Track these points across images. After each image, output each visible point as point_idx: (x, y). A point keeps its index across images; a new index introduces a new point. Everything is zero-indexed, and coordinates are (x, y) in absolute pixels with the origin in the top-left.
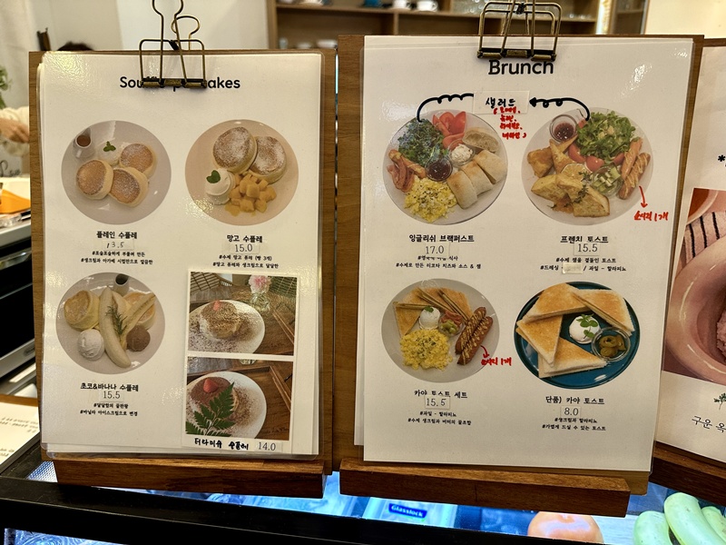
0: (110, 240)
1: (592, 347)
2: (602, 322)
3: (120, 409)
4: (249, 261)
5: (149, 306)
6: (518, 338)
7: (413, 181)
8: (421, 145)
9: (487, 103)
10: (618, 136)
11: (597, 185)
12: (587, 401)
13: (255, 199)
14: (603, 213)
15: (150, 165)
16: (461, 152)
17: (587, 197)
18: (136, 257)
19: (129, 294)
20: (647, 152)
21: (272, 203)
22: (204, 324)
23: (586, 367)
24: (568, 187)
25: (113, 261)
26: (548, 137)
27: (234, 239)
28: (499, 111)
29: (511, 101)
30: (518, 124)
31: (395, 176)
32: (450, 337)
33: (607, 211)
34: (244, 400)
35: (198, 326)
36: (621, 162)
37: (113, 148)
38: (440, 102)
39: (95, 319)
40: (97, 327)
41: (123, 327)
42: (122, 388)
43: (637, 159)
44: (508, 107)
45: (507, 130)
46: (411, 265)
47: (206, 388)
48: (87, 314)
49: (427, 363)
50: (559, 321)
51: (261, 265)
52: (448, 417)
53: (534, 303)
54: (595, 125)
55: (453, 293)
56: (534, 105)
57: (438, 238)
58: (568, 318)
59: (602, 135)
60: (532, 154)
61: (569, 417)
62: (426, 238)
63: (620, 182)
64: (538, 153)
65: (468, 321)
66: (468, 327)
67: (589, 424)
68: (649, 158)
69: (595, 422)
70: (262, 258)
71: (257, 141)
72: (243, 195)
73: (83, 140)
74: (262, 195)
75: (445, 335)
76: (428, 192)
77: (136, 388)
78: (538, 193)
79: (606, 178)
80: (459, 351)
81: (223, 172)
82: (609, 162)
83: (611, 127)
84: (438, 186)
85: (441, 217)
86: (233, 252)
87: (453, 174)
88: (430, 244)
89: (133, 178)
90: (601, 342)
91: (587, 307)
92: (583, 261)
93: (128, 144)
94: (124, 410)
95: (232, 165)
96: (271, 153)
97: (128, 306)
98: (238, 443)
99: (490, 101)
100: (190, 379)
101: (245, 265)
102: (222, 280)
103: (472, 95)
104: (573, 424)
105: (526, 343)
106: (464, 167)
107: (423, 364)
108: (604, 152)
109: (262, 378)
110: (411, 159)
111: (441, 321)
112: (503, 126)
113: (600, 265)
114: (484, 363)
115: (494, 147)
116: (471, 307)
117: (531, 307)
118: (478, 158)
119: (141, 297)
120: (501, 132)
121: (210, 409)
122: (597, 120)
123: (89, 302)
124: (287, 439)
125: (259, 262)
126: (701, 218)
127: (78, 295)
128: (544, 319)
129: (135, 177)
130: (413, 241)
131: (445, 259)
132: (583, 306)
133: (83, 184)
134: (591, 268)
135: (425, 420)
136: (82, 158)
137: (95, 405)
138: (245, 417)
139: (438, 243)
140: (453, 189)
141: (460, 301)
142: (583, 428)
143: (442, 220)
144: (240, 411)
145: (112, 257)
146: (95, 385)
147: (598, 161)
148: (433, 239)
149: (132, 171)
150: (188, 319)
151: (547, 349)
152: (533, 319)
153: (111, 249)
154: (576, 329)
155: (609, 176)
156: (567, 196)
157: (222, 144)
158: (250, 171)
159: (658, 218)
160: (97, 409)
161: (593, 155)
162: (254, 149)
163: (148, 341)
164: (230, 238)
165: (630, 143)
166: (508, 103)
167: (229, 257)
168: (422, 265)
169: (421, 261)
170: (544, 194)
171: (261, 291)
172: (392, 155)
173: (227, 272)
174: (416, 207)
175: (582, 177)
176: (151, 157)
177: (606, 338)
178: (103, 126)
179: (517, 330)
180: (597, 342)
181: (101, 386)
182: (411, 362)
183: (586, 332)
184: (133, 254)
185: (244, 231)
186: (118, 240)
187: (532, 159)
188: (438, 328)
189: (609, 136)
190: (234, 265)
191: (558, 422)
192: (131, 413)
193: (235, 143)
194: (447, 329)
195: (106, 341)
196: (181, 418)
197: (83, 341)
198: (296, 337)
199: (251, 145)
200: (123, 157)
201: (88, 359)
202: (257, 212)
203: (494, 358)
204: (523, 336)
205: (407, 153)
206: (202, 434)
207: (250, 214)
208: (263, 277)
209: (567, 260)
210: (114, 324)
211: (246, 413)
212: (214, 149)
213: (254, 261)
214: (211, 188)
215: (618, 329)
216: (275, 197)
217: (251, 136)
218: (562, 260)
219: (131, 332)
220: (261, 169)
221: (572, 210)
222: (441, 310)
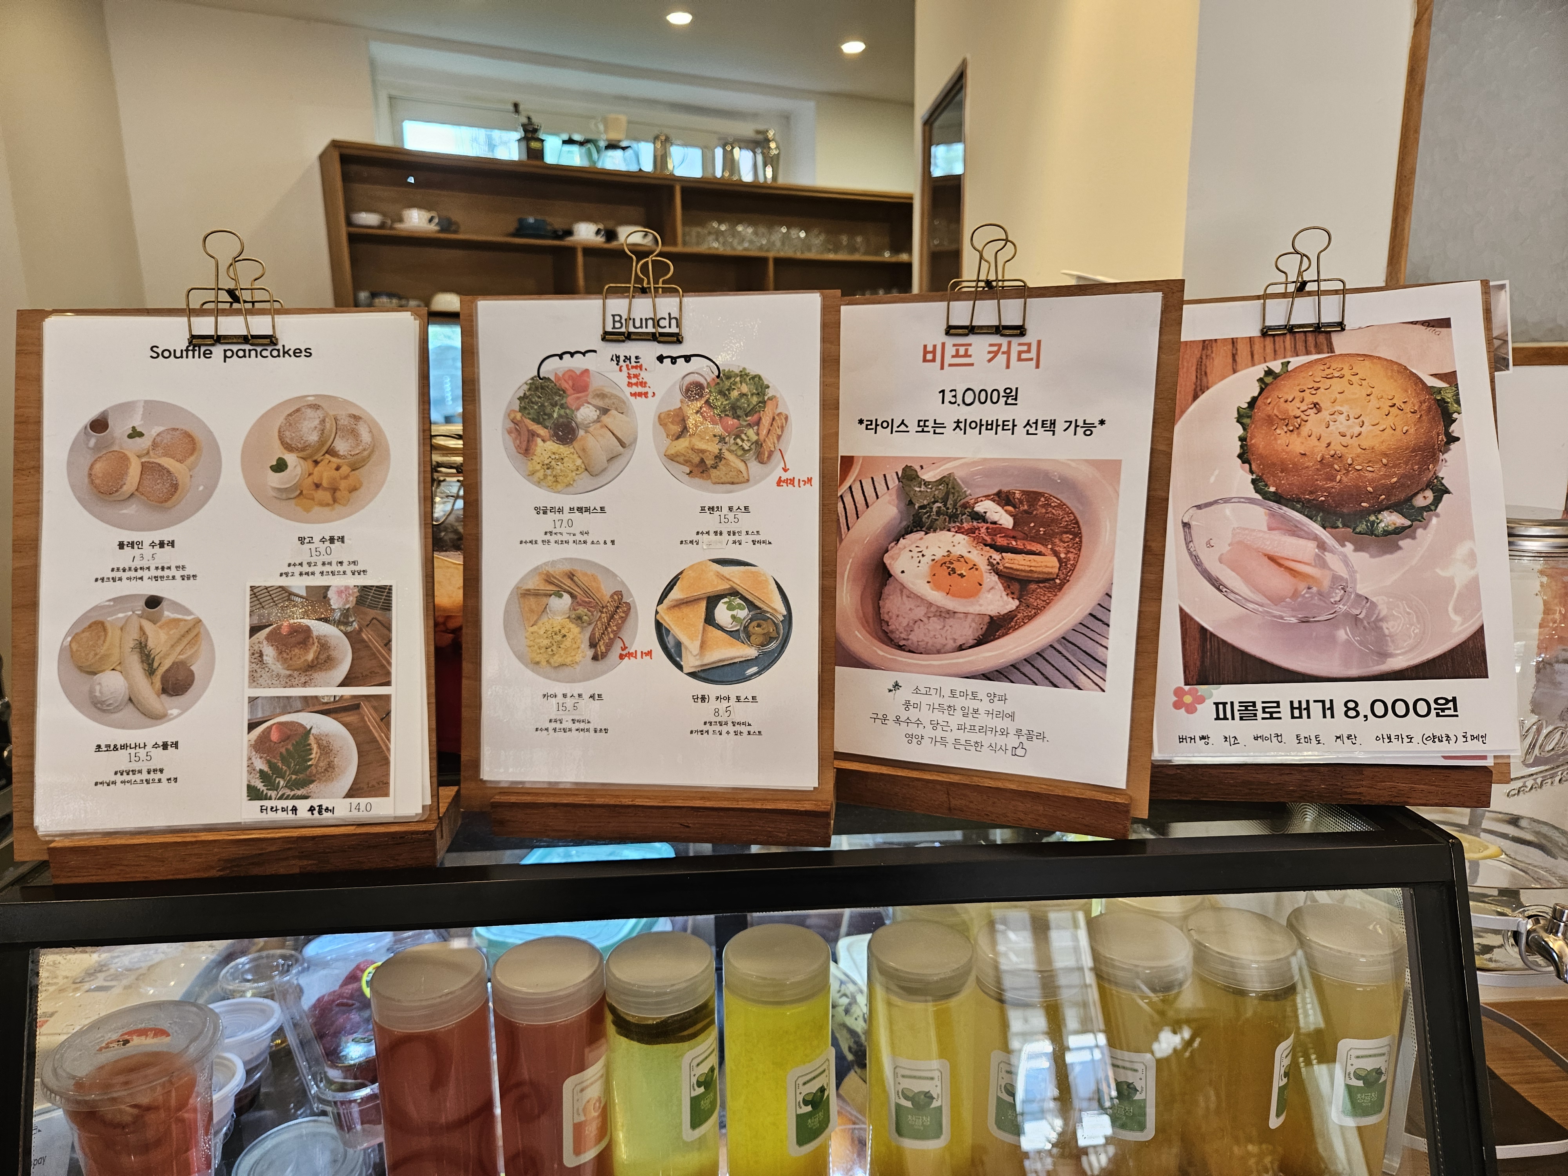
0: (136, 552)
1: (741, 634)
2: (751, 605)
3: (152, 776)
4: (327, 568)
5: (192, 634)
6: (659, 625)
7: (536, 445)
8: (543, 405)
9: (612, 359)
10: (752, 395)
11: (734, 448)
12: (738, 699)
13: (334, 490)
14: (743, 480)
15: (192, 454)
16: (586, 413)
17: (723, 462)
18: (173, 572)
19: (163, 620)
20: (785, 412)
21: (355, 494)
22: (269, 652)
23: (735, 658)
24: (703, 451)
25: (141, 578)
26: (679, 396)
27: (307, 540)
28: (624, 368)
29: (637, 358)
30: (646, 383)
31: (516, 439)
32: (582, 628)
33: (746, 477)
34: (326, 749)
35: (261, 655)
36: (758, 423)
37: (141, 435)
38: (561, 358)
39: (115, 658)
40: (118, 668)
41: (156, 665)
42: (156, 746)
43: (774, 419)
44: (633, 364)
45: (635, 389)
46: (536, 542)
47: (274, 736)
48: (102, 651)
49: (557, 660)
50: (704, 604)
51: (344, 573)
52: (582, 726)
53: (675, 584)
54: (727, 383)
55: (585, 574)
56: (662, 362)
57: (566, 510)
58: (712, 601)
59: (735, 394)
60: (662, 416)
61: (718, 719)
62: (552, 509)
63: (758, 444)
64: (668, 414)
65: (603, 607)
66: (604, 615)
67: (742, 728)
68: (786, 418)
69: (749, 725)
70: (345, 563)
71: (336, 419)
72: (317, 486)
73: (99, 425)
74: (343, 485)
75: (578, 626)
76: (553, 457)
77: (176, 745)
78: (672, 458)
79: (743, 440)
80: (593, 645)
81: (291, 459)
82: (745, 423)
83: (744, 385)
84: (564, 450)
85: (569, 485)
86: (306, 559)
87: (579, 437)
88: (558, 516)
89: (168, 472)
90: (750, 628)
91: (732, 588)
92: (725, 534)
93: (162, 429)
94: (158, 775)
95: (303, 449)
96: (354, 433)
97: (163, 636)
98: (320, 806)
99: (614, 358)
100: (252, 726)
101: (322, 573)
102: (292, 594)
103: (595, 351)
104: (724, 729)
105: (668, 631)
106: (591, 429)
107: (552, 661)
108: (739, 412)
109: (351, 718)
110: (533, 420)
111: (573, 609)
112: (630, 384)
113: (743, 538)
114: (622, 657)
115: (622, 408)
116: (606, 591)
117: (671, 589)
118: (606, 419)
119: (182, 623)
120: (628, 391)
121: (280, 765)
122: (728, 377)
123: (106, 635)
124: (387, 795)
125: (341, 569)
126: (850, 488)
127: (90, 626)
128: (687, 602)
129: (171, 469)
130: (538, 513)
131: (574, 535)
132: (728, 587)
133: (97, 481)
134: (734, 542)
135: (555, 730)
136: (97, 448)
137: (116, 773)
138: (329, 770)
139: (566, 516)
140: (581, 453)
141: (594, 584)
142: (736, 733)
143: (570, 489)
144: (321, 764)
145: (140, 573)
146: (115, 746)
147: (731, 422)
148: (560, 510)
149: (167, 462)
150: (247, 647)
151: (691, 639)
152: (674, 603)
153: (138, 563)
154: (722, 613)
155: (745, 438)
156: (702, 461)
157: (290, 425)
158: (327, 456)
159: (802, 483)
160: (119, 778)
161: (726, 415)
162: (331, 428)
163: (193, 681)
164: (301, 540)
165: (765, 402)
166: (633, 359)
167: (301, 564)
168: (549, 541)
169: (548, 537)
170: (678, 459)
171: (345, 604)
172: (512, 416)
173: (298, 584)
174: (540, 474)
175: (717, 439)
176: (195, 444)
177: (755, 623)
178: (125, 408)
179: (658, 617)
180: (746, 627)
181: (124, 747)
182: (537, 660)
183: (733, 617)
184: (169, 568)
185: (318, 531)
186: (147, 551)
187: (662, 420)
188: (569, 617)
189: (743, 395)
190: (307, 574)
191: (708, 727)
192: (169, 779)
193: (306, 423)
194: (579, 618)
195: (131, 687)
196: (241, 779)
197: (98, 688)
198: (393, 661)
199: (328, 425)
200: (155, 445)
201: (104, 711)
202: (336, 505)
203: (632, 651)
204: (664, 624)
205: (529, 414)
206: (270, 799)
207: (327, 509)
208: (347, 588)
209: (708, 533)
210: (142, 662)
211: (330, 767)
212: (279, 432)
213: (335, 568)
214: (275, 480)
215: (768, 612)
216: (361, 485)
217: (327, 414)
218: (702, 533)
219: (167, 671)
220: (341, 453)
221: (709, 477)
222: (573, 596)
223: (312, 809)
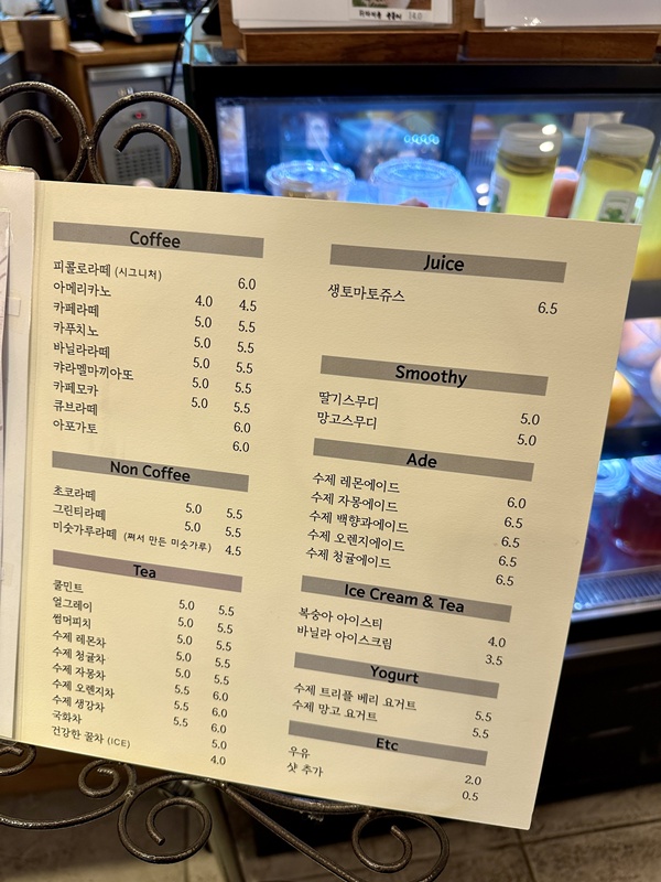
98: (394, 13)
124: (430, 8)
206: (366, 6)
223: (389, 15)
